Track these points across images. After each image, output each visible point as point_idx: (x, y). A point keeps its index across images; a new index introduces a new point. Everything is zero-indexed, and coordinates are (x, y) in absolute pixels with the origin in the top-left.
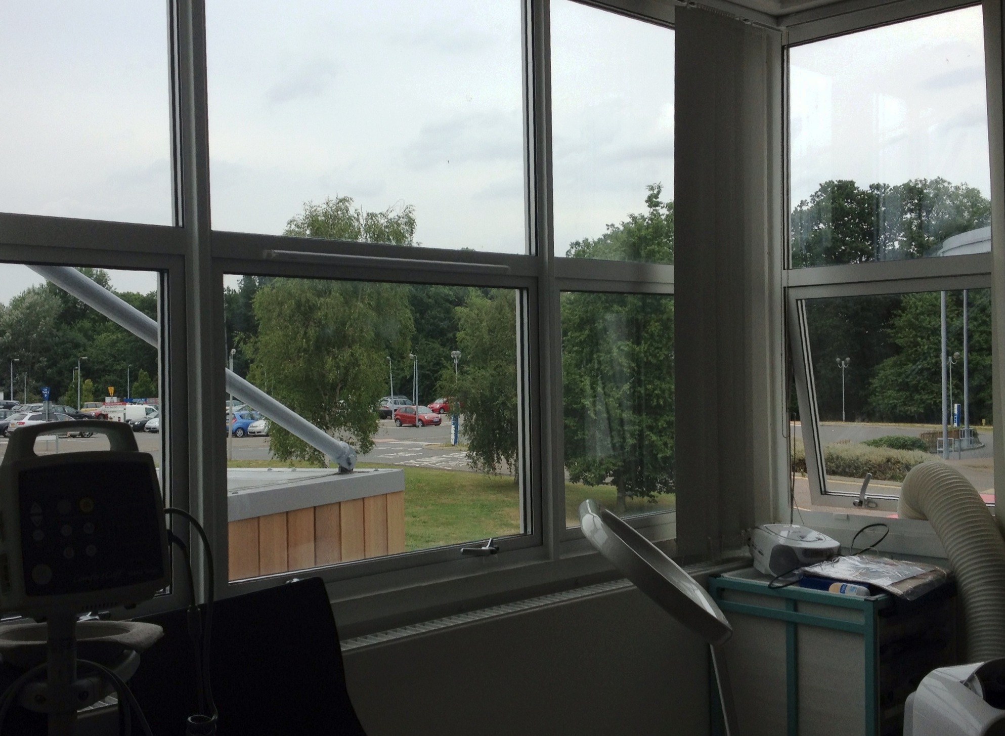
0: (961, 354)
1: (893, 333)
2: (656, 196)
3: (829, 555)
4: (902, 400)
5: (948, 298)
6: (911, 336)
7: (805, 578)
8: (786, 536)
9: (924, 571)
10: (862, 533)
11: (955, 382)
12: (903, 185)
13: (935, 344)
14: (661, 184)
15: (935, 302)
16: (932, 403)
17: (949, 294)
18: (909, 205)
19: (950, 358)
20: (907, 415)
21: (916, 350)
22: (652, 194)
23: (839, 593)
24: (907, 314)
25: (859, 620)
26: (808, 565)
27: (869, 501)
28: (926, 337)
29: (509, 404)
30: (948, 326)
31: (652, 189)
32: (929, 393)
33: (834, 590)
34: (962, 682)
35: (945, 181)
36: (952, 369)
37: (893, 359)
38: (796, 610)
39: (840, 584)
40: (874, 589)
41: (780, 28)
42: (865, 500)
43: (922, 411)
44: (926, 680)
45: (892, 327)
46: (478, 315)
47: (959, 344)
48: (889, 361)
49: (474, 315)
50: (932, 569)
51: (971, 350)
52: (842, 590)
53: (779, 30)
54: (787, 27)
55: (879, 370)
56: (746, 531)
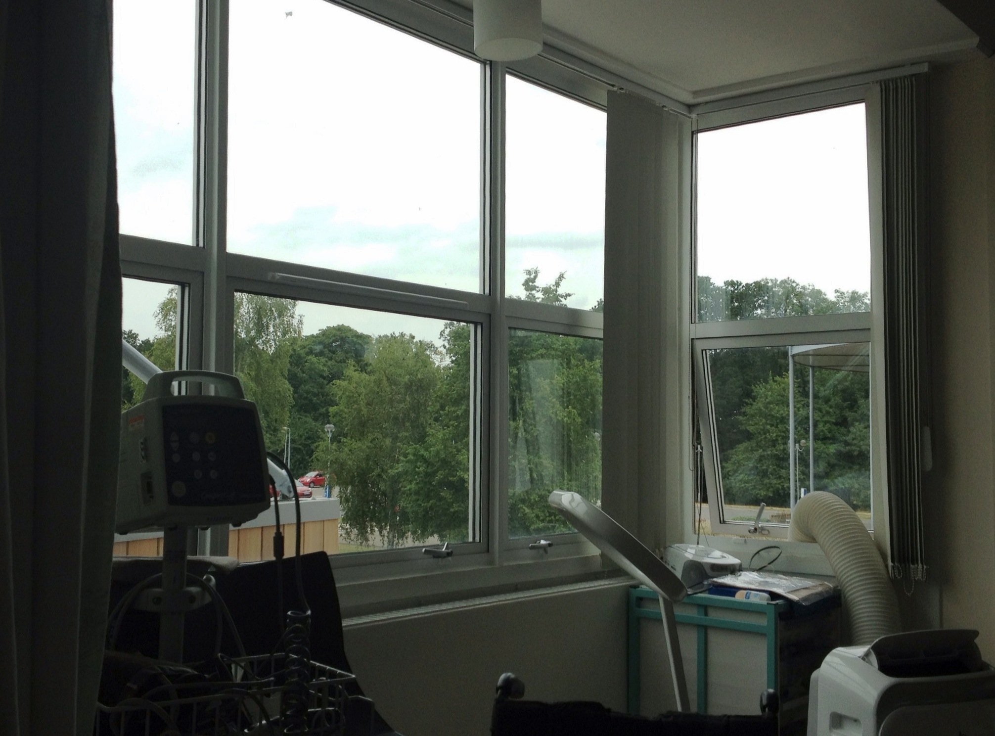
0: (807, 442)
1: (744, 420)
2: (533, 280)
3: (732, 570)
4: (753, 484)
5: (795, 389)
6: (761, 423)
7: (714, 588)
8: (694, 553)
9: (814, 584)
10: (757, 555)
11: (801, 468)
12: (754, 283)
13: (784, 432)
14: (538, 269)
15: (784, 393)
16: (780, 487)
17: (796, 386)
18: (760, 301)
19: (797, 445)
20: (757, 498)
21: (766, 438)
22: (529, 279)
23: (745, 599)
24: (758, 403)
25: (763, 622)
26: (716, 577)
27: (762, 528)
28: (775, 425)
29: (384, 477)
30: (795, 414)
31: (529, 273)
32: (777, 478)
33: (740, 597)
34: (859, 657)
35: (794, 282)
36: (799, 456)
37: (745, 444)
38: (706, 614)
39: (745, 592)
40: (774, 596)
41: (691, 115)
42: (759, 527)
43: (771, 495)
44: (828, 658)
45: (744, 414)
46: (356, 388)
47: (805, 432)
48: (741, 447)
49: (353, 388)
50: (820, 583)
51: (816, 438)
52: (747, 596)
53: (690, 117)
54: (697, 115)
55: (732, 454)
56: (659, 550)
